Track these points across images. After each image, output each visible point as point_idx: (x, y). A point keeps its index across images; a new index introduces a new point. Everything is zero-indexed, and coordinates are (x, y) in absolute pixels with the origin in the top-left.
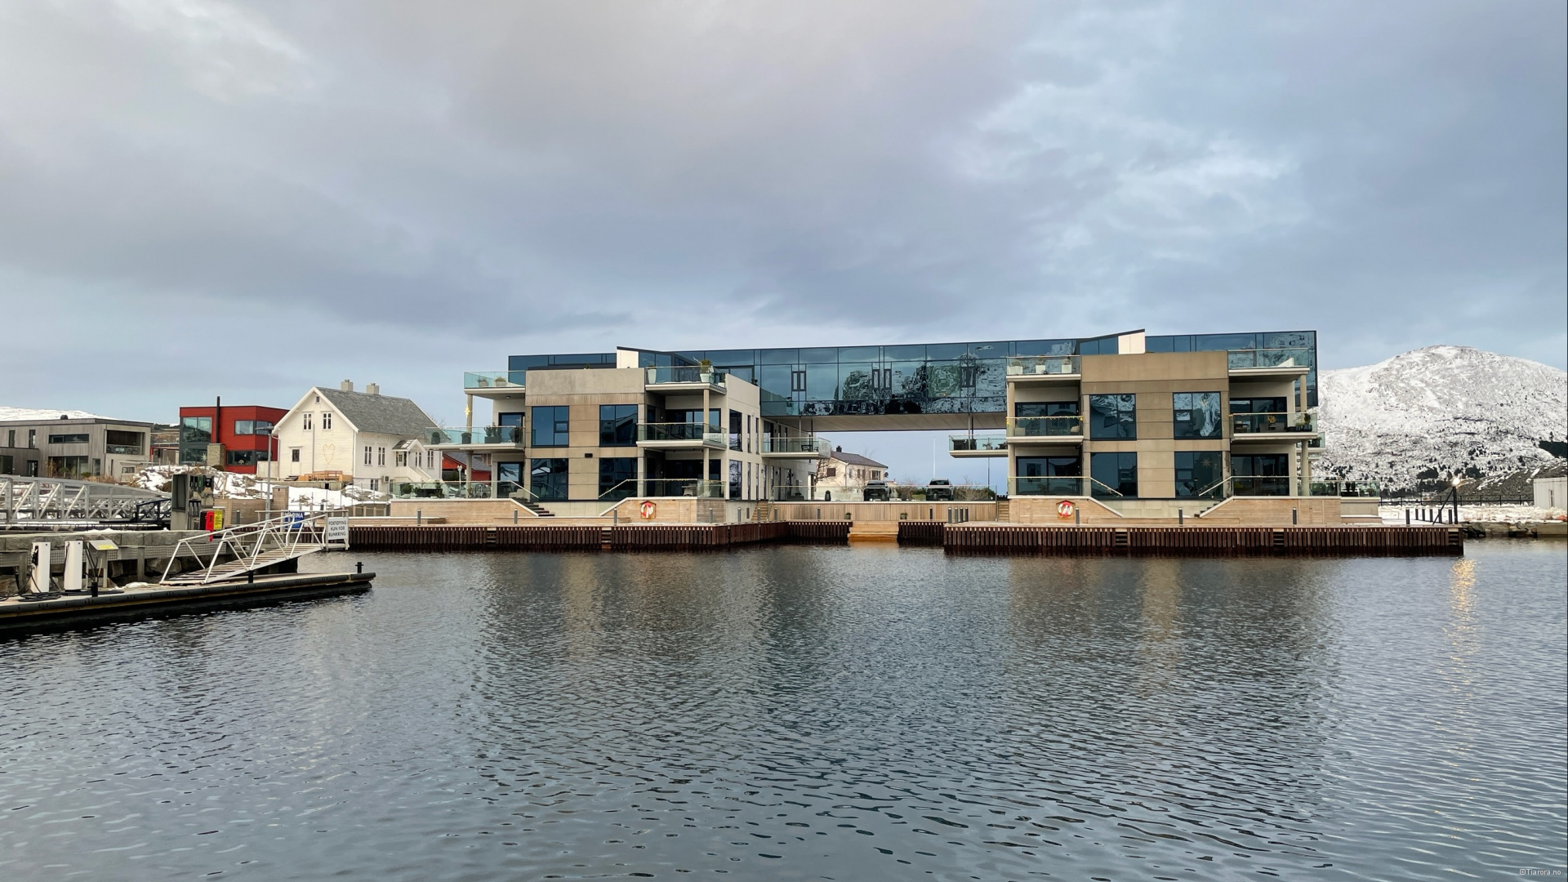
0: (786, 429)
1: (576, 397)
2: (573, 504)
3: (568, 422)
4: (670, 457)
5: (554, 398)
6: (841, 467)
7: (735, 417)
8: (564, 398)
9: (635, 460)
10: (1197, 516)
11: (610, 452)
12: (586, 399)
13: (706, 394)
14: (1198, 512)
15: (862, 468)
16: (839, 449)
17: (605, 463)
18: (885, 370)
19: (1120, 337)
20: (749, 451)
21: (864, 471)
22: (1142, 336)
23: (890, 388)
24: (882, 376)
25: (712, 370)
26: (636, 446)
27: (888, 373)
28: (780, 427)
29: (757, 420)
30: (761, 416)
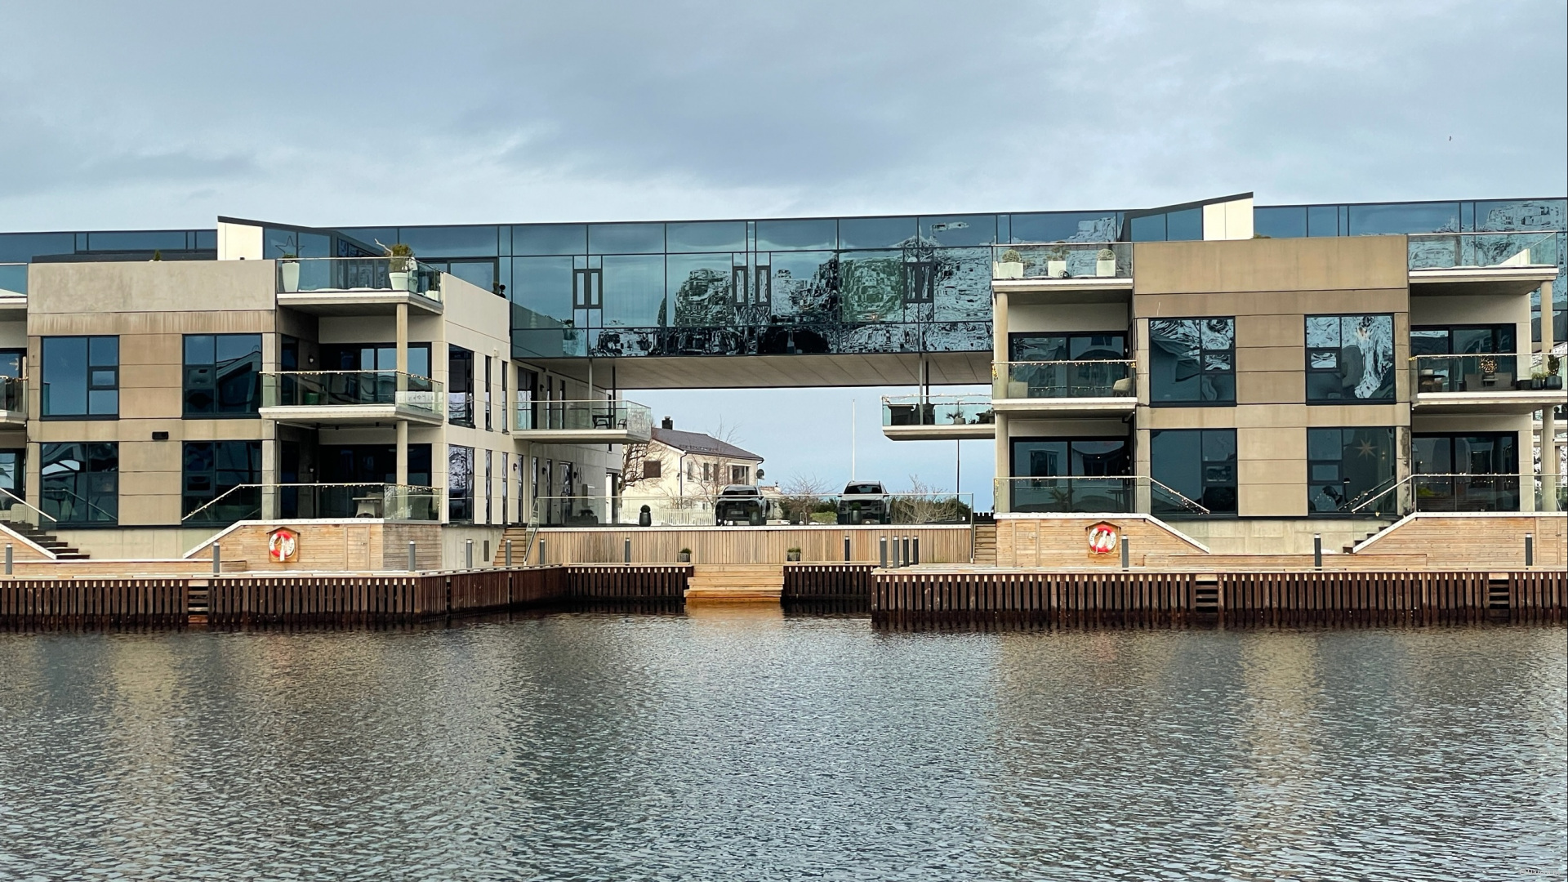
0: (563, 383)
1: (133, 318)
2: (128, 534)
3: (116, 369)
4: (329, 439)
5: (87, 319)
6: (671, 459)
7: (461, 359)
8: (110, 320)
9: (257, 445)
10: (1348, 550)
11: (204, 430)
12: (154, 322)
13: (402, 313)
14: (1350, 544)
15: (712, 461)
16: (667, 424)
17: (195, 452)
18: (758, 269)
19: (1205, 207)
20: (488, 428)
21: (716, 466)
22: (1249, 204)
23: (769, 304)
24: (752, 280)
25: (413, 265)
26: (259, 417)
27: (764, 274)
28: (550, 379)
29: (504, 363)
30: (512, 358)
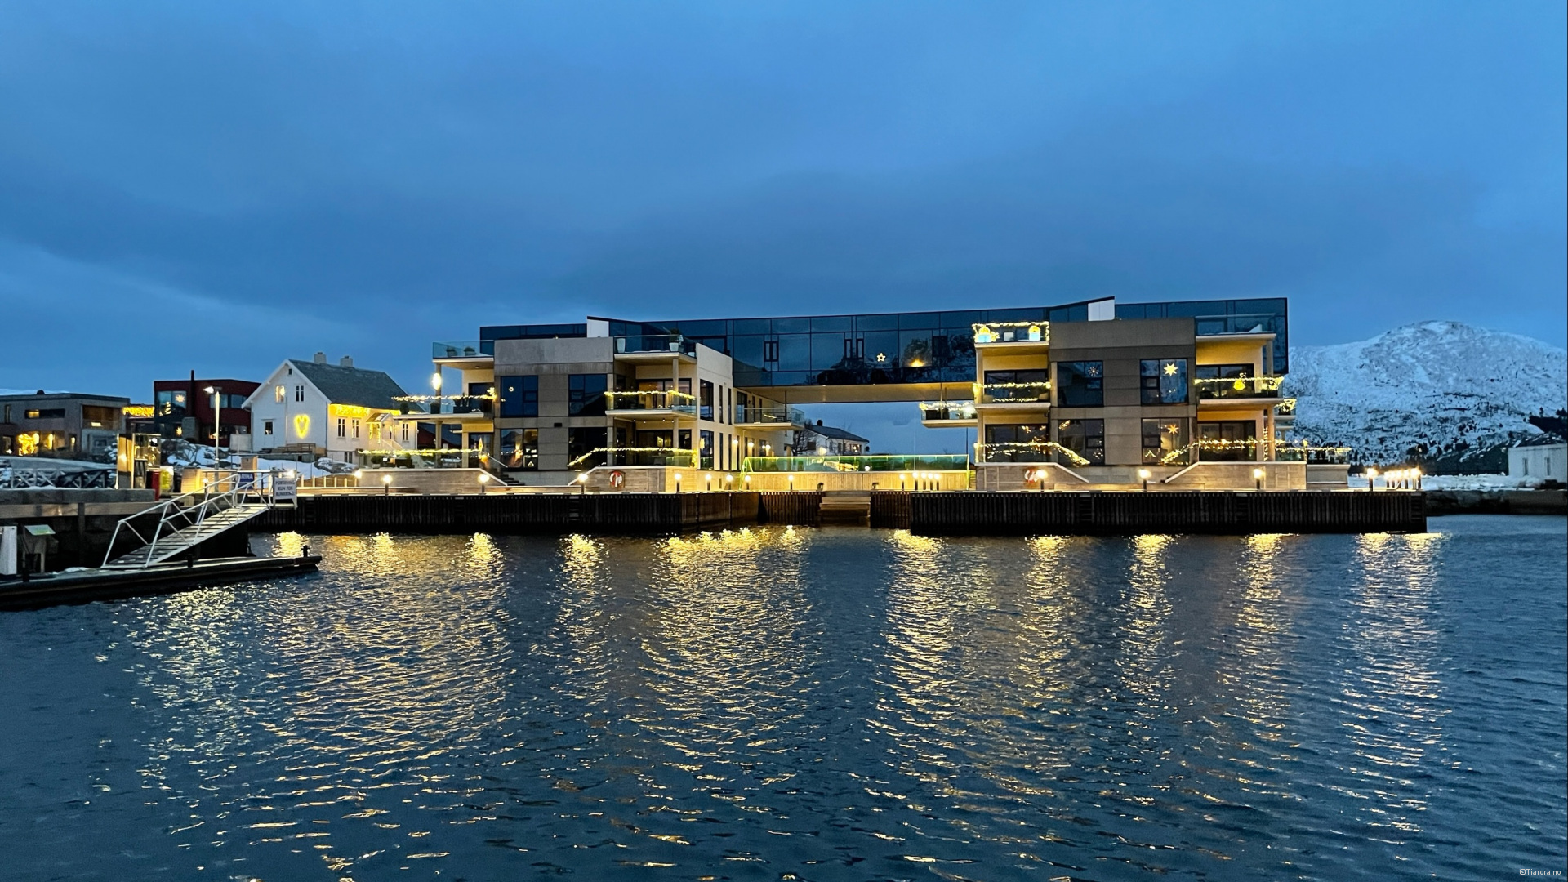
0: (761, 400)
1: (545, 367)
2: (543, 474)
3: (537, 392)
4: (641, 427)
5: (522, 367)
7: (707, 388)
8: (533, 368)
9: (605, 429)
10: (1163, 482)
11: (578, 422)
12: (554, 368)
13: (676, 363)
14: (1163, 478)
15: (841, 441)
16: (820, 423)
17: (575, 433)
18: (858, 340)
19: (1089, 305)
20: (721, 422)
21: (844, 445)
22: (1112, 302)
23: (863, 358)
24: (854, 346)
25: (681, 339)
26: (605, 415)
27: (860, 343)
28: (754, 398)
29: (730, 390)
30: (734, 386)
